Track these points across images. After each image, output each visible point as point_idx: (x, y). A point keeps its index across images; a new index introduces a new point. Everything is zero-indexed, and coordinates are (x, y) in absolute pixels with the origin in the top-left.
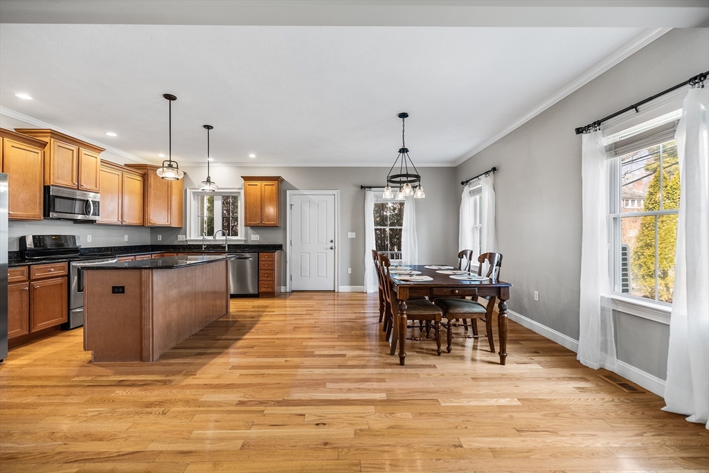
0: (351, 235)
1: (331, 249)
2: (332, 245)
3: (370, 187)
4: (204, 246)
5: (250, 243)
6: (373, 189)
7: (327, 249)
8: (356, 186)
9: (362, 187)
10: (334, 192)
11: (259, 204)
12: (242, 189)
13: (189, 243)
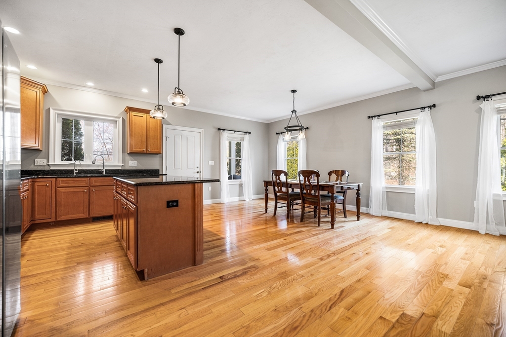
0: (212, 163)
1: (198, 173)
2: (198, 170)
3: (224, 130)
4: (75, 172)
5: (127, 168)
6: (226, 131)
7: (194, 173)
8: (214, 127)
9: (219, 129)
10: (200, 130)
11: (144, 134)
12: (119, 118)
13: (52, 168)
